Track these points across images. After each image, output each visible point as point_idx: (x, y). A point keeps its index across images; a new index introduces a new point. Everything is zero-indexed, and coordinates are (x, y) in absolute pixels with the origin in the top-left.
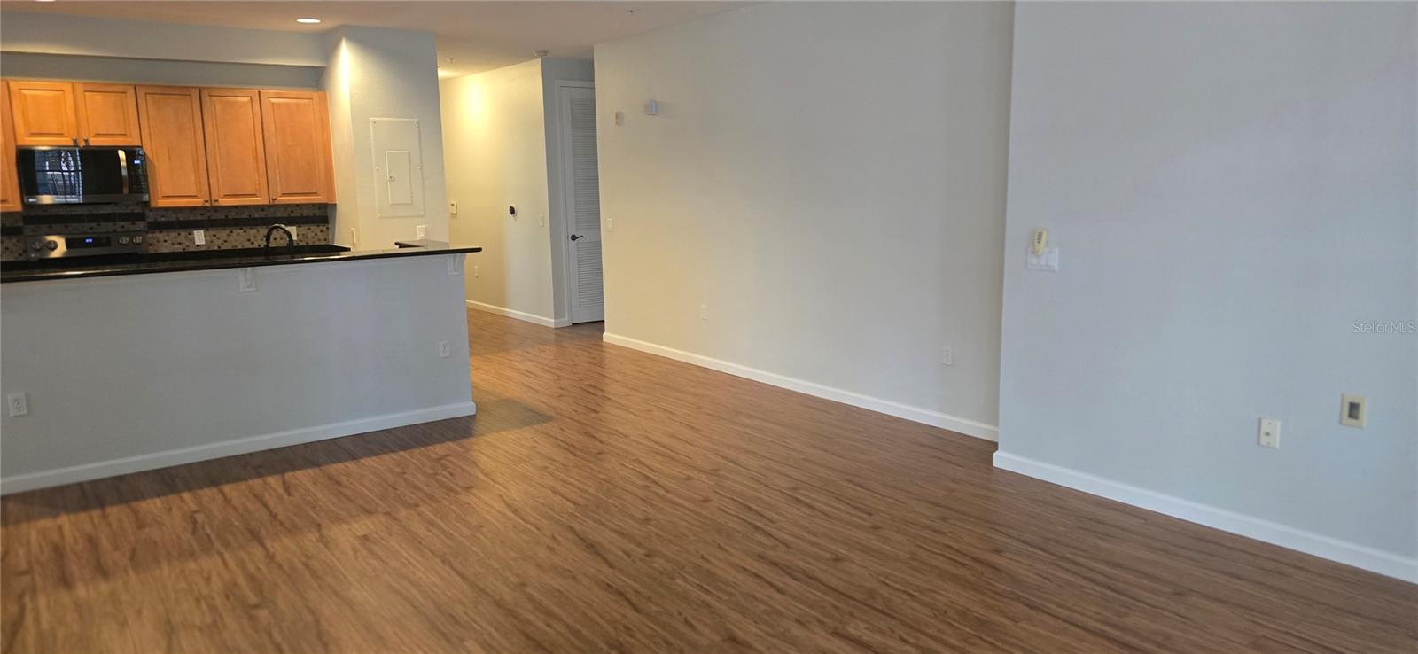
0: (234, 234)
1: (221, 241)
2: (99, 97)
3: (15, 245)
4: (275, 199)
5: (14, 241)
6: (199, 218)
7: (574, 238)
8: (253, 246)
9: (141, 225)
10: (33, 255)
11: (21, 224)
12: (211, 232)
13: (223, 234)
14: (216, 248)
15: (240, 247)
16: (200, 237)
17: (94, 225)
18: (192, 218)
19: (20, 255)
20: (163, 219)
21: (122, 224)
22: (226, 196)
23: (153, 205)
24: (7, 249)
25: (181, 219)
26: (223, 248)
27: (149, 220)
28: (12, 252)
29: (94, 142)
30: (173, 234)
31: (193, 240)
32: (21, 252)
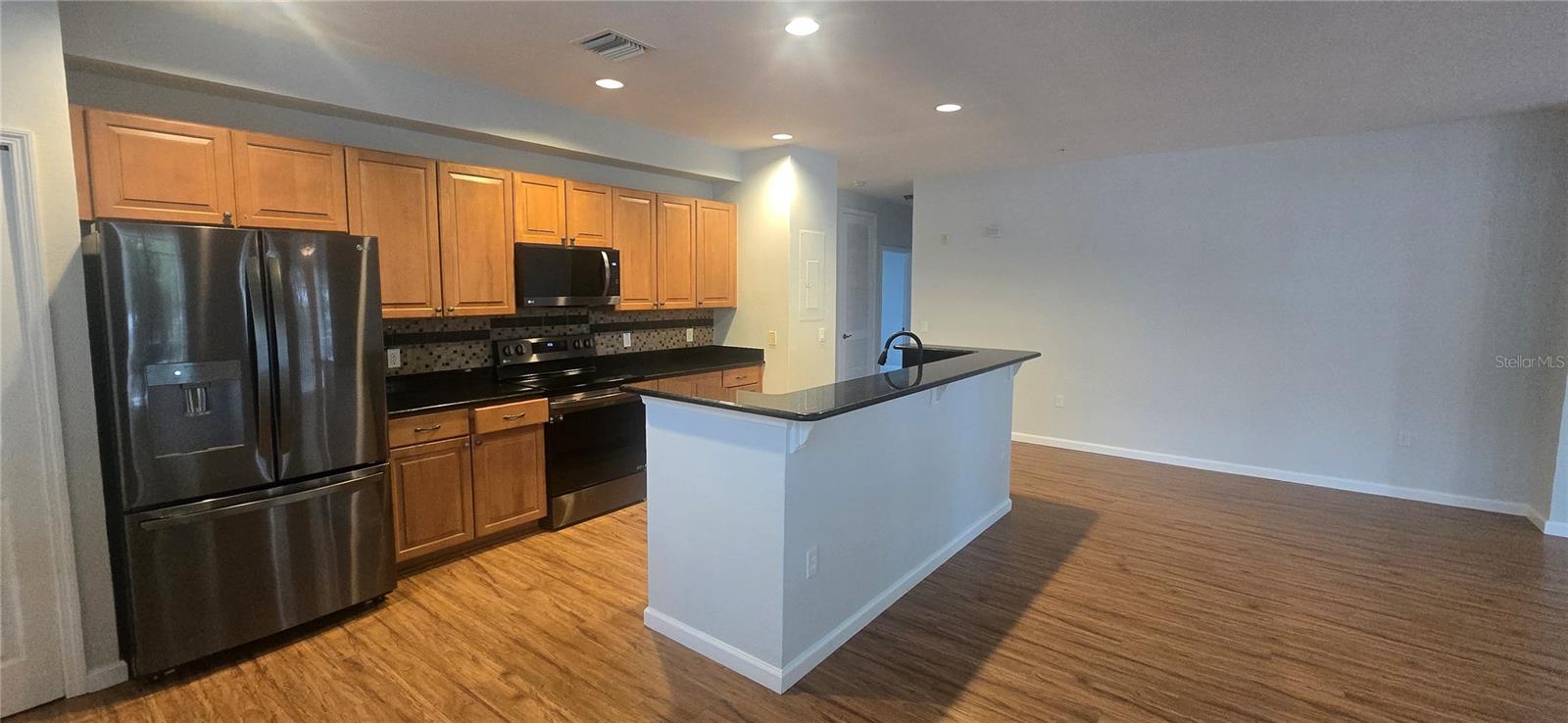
0: (651, 336)
1: (642, 343)
2: (585, 196)
3: (482, 350)
4: (700, 303)
5: (481, 345)
6: (628, 320)
7: (845, 337)
8: (663, 348)
9: (585, 328)
10: (505, 361)
11: (488, 327)
12: (635, 335)
13: (643, 335)
14: (638, 351)
15: (654, 349)
16: (627, 340)
17: (549, 328)
18: (623, 321)
19: (486, 361)
20: (602, 322)
21: (571, 326)
22: (668, 299)
23: (617, 308)
24: (474, 354)
25: (615, 321)
26: (643, 350)
27: (591, 323)
28: (478, 358)
29: (580, 242)
30: (608, 337)
31: (622, 343)
32: (486, 357)
